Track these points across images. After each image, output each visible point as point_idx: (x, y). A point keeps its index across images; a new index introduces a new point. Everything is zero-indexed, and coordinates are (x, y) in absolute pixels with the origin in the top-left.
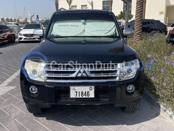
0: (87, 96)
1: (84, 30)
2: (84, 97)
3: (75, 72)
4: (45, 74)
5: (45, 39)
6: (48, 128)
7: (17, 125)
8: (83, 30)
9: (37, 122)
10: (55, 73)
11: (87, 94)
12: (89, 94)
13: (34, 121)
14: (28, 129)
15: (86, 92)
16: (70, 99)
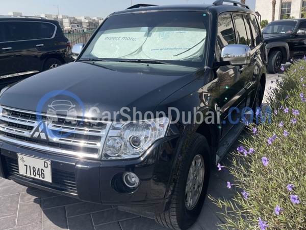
1: (141, 48)
2: (37, 177)
3: (33, 127)
12: (44, 174)
15: (39, 169)
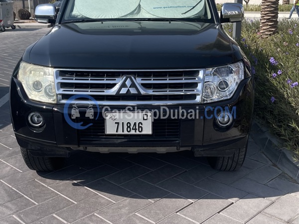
0: (137, 131)
1: (139, 5)
3: (115, 85)
4: (58, 90)
5: (59, 24)
6: (63, 196)
7: (5, 190)
8: (137, 5)
9: (44, 185)
10: (76, 87)
11: (137, 128)
12: (141, 127)
13: (37, 184)
14: (26, 197)
15: (135, 124)
16: (105, 138)
